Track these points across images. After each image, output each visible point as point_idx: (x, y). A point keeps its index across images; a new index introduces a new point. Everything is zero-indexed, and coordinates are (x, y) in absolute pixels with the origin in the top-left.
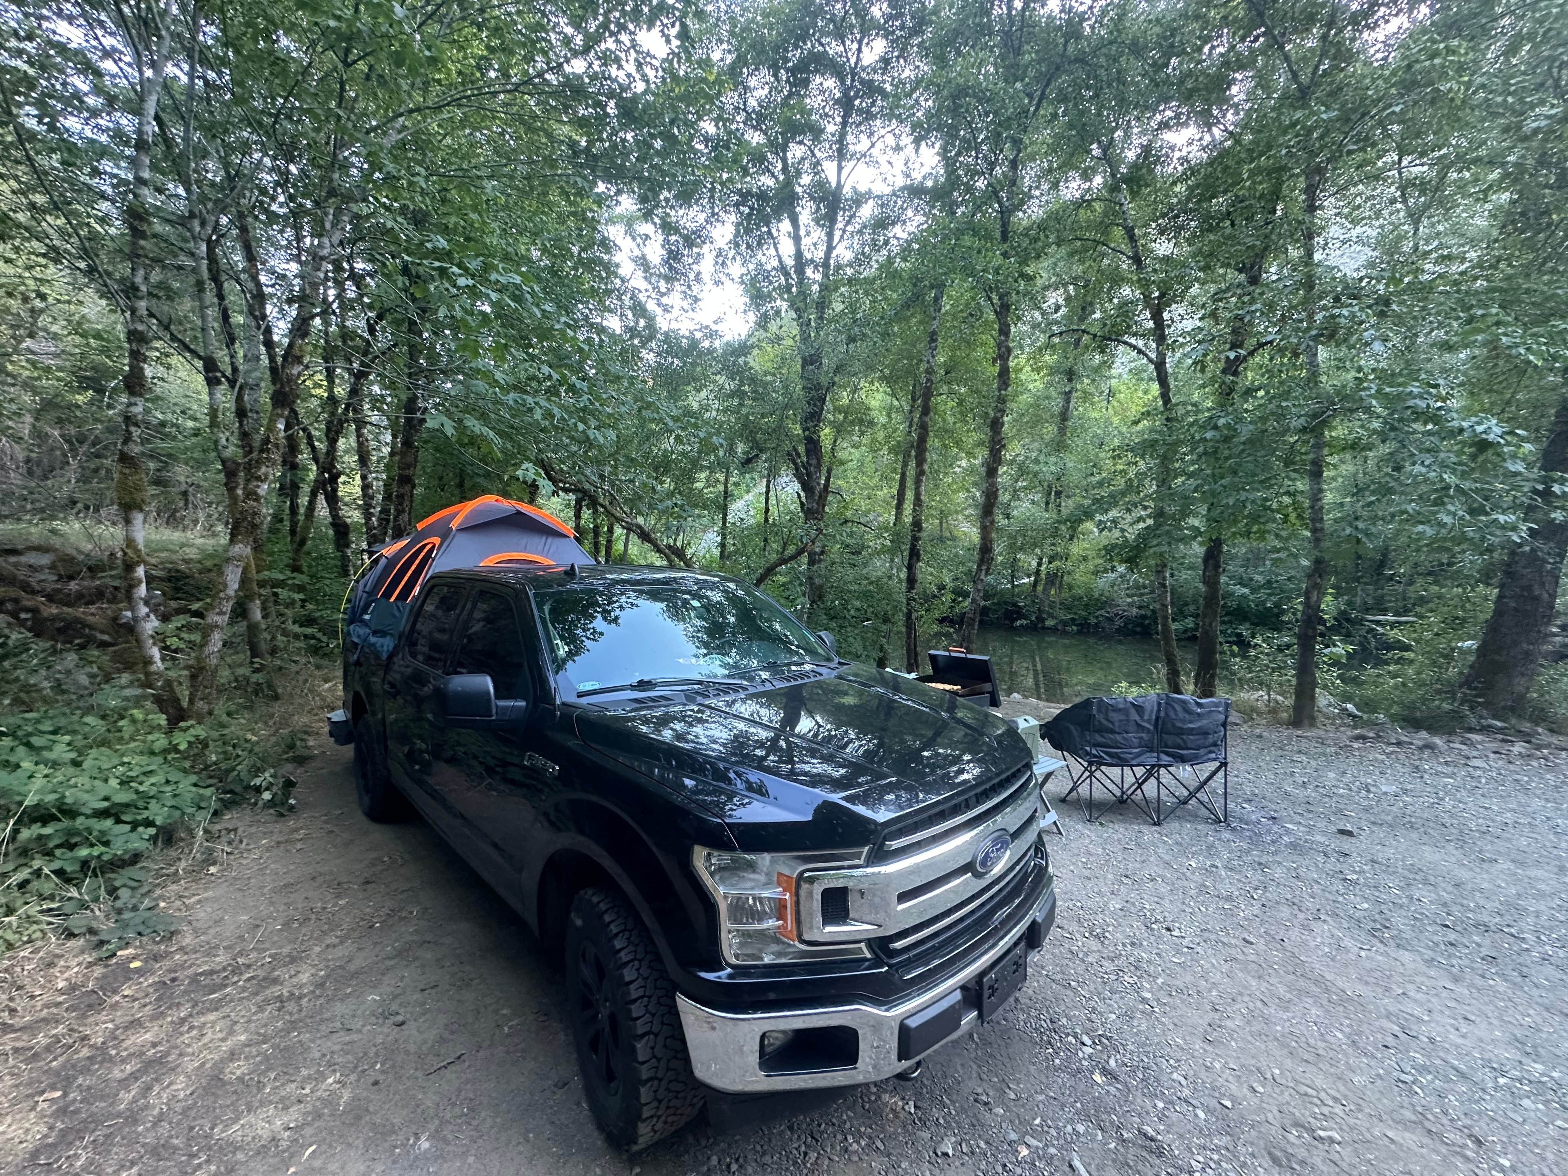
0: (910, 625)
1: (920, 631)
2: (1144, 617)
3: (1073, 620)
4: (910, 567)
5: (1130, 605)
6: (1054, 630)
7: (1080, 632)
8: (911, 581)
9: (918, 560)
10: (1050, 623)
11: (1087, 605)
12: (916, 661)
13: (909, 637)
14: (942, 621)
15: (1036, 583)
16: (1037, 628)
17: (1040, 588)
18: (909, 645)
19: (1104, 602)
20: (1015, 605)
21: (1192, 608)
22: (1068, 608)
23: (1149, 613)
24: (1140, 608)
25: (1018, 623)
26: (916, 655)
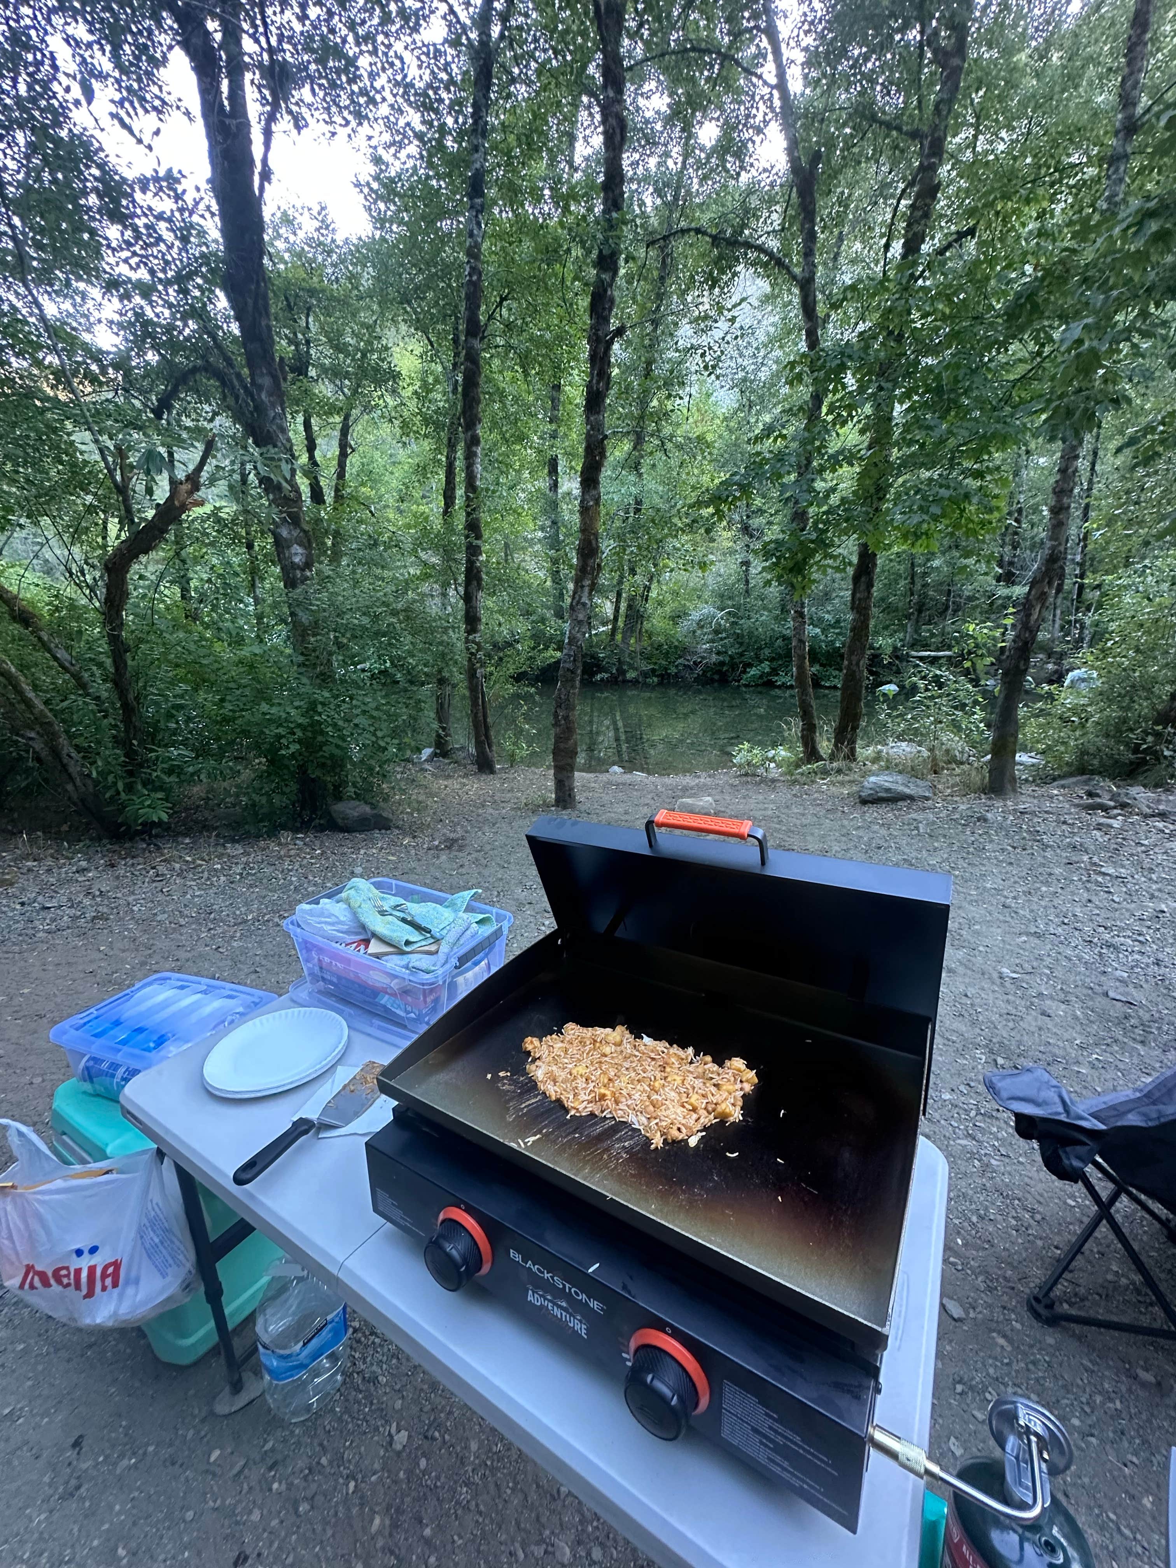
0: (474, 687)
1: (490, 694)
2: (722, 663)
3: (653, 670)
4: (468, 598)
5: (710, 651)
6: (635, 682)
7: (660, 684)
8: (472, 620)
9: (479, 587)
10: (631, 675)
11: (668, 653)
12: (487, 736)
13: (475, 703)
14: (518, 678)
15: (614, 630)
16: (617, 682)
17: (619, 637)
18: (475, 716)
19: (683, 650)
20: (593, 656)
21: (767, 651)
22: (648, 658)
23: (727, 659)
24: (718, 653)
25: (599, 677)
26: (487, 728)
